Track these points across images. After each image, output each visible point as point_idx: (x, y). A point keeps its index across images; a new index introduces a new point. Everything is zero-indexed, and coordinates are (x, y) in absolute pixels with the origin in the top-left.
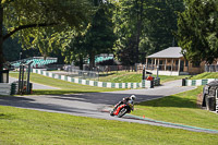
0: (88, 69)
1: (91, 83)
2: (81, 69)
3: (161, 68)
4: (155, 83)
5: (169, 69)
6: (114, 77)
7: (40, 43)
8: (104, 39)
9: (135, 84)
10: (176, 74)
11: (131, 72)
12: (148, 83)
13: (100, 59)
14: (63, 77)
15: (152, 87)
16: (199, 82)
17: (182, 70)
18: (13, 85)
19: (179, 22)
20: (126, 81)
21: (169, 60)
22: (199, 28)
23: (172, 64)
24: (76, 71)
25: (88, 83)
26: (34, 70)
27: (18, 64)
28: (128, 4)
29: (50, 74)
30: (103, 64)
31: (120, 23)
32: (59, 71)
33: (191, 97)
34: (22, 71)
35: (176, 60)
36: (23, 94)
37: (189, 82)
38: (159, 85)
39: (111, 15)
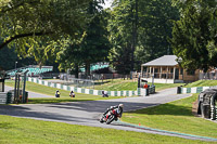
0: (84, 77)
1: (87, 91)
2: (77, 77)
3: (156, 76)
4: (150, 91)
5: (164, 76)
6: (110, 85)
7: (36, 51)
8: (99, 48)
9: (130, 92)
10: (171, 81)
11: (127, 80)
12: (143, 91)
13: (95, 67)
14: (59, 86)
15: (147, 95)
16: (194, 90)
17: (177, 78)
18: (9, 94)
19: (174, 30)
20: (121, 89)
21: (164, 68)
22: (194, 36)
23: (167, 72)
24: (72, 79)
25: (83, 91)
26: (30, 79)
27: (14, 73)
28: (123, 12)
29: (46, 82)
30: (98, 72)
31: (115, 32)
32: (55, 80)
33: (186, 105)
34: (17, 80)
35: (171, 68)
36: (19, 102)
37: (184, 90)
38: (155, 93)
39: (106, 24)
